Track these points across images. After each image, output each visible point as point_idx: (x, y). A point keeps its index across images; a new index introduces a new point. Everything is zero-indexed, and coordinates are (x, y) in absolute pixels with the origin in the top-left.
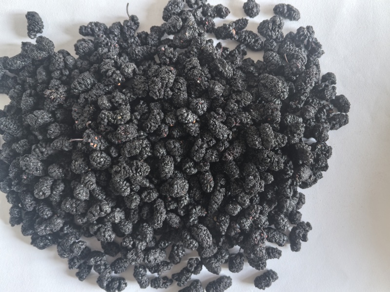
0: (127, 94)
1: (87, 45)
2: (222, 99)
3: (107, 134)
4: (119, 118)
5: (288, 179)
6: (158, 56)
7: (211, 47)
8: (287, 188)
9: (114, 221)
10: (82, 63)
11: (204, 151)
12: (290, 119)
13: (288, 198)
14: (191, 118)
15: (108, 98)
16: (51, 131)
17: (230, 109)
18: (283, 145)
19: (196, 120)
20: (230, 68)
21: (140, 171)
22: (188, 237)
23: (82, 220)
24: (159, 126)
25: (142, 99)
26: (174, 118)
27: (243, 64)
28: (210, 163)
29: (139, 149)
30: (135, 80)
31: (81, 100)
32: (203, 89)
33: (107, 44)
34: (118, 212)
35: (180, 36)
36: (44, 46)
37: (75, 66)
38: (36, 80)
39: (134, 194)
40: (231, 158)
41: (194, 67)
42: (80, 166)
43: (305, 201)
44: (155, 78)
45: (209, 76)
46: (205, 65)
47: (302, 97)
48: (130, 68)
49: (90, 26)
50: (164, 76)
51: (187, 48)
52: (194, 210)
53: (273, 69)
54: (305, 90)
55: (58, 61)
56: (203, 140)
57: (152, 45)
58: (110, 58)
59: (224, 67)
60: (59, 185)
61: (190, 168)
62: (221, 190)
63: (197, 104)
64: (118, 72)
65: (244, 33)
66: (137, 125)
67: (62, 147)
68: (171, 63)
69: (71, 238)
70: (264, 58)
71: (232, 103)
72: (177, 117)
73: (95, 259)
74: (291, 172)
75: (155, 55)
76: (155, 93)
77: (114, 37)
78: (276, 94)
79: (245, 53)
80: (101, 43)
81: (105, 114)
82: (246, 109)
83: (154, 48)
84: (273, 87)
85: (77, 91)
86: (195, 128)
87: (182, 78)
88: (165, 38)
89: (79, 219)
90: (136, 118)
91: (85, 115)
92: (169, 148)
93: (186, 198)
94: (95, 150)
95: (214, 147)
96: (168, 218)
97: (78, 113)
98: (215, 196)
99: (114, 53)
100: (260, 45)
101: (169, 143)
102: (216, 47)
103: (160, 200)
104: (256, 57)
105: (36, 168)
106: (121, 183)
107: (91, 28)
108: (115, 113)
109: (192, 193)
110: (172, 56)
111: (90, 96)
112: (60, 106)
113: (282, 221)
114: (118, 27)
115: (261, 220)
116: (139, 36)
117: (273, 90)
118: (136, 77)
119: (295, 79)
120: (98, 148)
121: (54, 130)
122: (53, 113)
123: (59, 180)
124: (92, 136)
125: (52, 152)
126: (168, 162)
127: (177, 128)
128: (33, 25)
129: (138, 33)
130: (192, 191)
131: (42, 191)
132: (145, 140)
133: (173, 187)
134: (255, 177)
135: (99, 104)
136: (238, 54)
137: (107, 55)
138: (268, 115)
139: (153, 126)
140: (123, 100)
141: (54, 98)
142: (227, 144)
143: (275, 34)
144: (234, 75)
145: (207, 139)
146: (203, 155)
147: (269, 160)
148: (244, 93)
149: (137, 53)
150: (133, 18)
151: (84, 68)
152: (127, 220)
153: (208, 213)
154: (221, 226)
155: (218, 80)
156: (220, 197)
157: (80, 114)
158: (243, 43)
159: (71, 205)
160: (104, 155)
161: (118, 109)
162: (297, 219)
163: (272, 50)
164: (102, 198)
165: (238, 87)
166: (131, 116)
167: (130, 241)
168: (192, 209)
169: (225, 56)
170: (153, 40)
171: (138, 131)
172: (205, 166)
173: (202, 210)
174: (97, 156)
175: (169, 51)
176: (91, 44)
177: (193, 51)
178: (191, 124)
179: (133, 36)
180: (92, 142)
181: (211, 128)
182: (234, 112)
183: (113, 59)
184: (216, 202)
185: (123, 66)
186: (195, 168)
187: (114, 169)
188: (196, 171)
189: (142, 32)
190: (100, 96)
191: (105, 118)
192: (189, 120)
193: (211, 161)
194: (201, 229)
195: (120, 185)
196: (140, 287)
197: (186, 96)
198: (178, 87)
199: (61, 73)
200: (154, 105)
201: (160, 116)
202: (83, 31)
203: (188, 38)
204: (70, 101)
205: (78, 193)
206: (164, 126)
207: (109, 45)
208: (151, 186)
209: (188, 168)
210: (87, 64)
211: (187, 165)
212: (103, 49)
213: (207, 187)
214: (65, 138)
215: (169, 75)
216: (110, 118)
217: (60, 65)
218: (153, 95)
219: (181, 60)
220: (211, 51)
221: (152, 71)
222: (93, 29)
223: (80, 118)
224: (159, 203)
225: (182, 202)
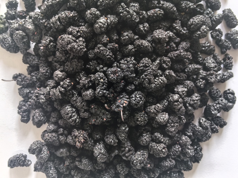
1: (37, 114)
3: (116, 92)
4: (102, 80)
9: (186, 91)
10: (53, 118)
14: (103, 20)
15: (84, 91)
16: (112, 141)
19: (104, 17)
22: (199, 33)
23: (184, 119)
24: (109, 49)
25: (85, 65)
28: (141, 9)
30: (69, 70)
31: (86, 115)
32: (77, 15)
33: (37, 96)
34: (178, 89)
35: (31, 34)
36: (38, 148)
37: (56, 123)
38: (67, 157)
39: (164, 74)
41: (59, 19)
42: (142, 117)
48: (58, 73)
49: (21, 113)
51: (42, 29)
52: (177, 27)
55: (50, 137)
58: (49, 92)
60: (156, 137)
62: (162, 3)
63: (91, 14)
64: (62, 83)
66: (108, 68)
67: (125, 132)
69: (197, 128)
72: (102, 33)
73: (213, 110)
76: (81, 49)
80: (36, 102)
85: (77, 120)
88: (33, 52)
89: (183, 122)
90: (102, 68)
91: (98, 112)
92: (128, 42)
94: (130, 102)
97: (97, 119)
98: (167, 7)
101: (124, 40)
103: (169, 55)
105: (142, 155)
106: (156, 83)
107: (23, 113)
108: (98, 84)
111: (82, 108)
112: (90, 135)
114: (23, 90)
116: (30, 73)
120: (128, 100)
121: (111, 140)
122: (96, 141)
123: (152, 136)
124: (118, 104)
125: (128, 143)
127: (111, 36)
128: (20, 161)
129: (28, 74)
131: (162, 150)
132: (120, 62)
135: (89, 99)
137: (47, 94)
139: (108, 53)
141: (84, 139)
145: (120, 10)
149: (45, 71)
150: (15, 78)
151: (57, 115)
152: (184, 83)
153: (178, 19)
154: (190, 7)
157: (98, 117)
159: (173, 127)
160: (133, 96)
161: (95, 82)
164: (166, 102)
166: (101, 72)
167: (200, 81)
168: (176, 29)
170: (34, 60)
171: (112, 67)
172: (143, 13)
173: (176, 23)
177: (44, 23)
178: (109, 21)
180: (123, 104)
183: (50, 89)
184: (172, 7)
185: (57, 79)
186: (144, 24)
191: (103, 92)
192: (105, 22)
194: (192, 22)
195: (158, 84)
196: (232, 78)
197: (84, 27)
198: (76, 32)
199: (62, 134)
200: (90, 54)
201: (101, 47)
202: (26, 118)
203: (33, 27)
204: (85, 127)
205: (164, 120)
206: (109, 46)
207: (38, 94)
208: (158, 59)
209: (144, 28)
210: (54, 113)
211: (142, 29)
212: (41, 98)
213: (160, 13)
214: (118, 130)
215: (65, 38)
216: (103, 88)
217: (55, 136)
218: (82, 51)
219: (52, 34)
220: (45, 6)
221: (61, 57)
222: (24, 110)
223: (101, 117)
224: (171, 55)
225: (171, 36)
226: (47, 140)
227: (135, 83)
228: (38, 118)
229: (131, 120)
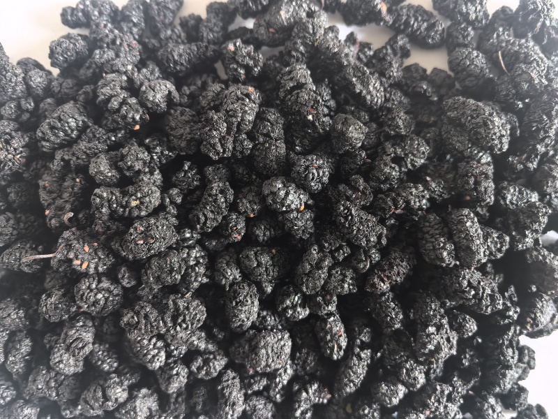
0: (155, 148)
1: (72, 45)
2: (364, 154)
3: (109, 239)
4: (134, 203)
5: (508, 327)
6: (223, 63)
7: (335, 41)
8: (507, 348)
9: (135, 418)
10: (61, 85)
11: (323, 274)
12: (511, 195)
13: (509, 367)
14: (295, 199)
15: (110, 159)
17: (383, 178)
18: (499, 256)
19: (306, 203)
20: (377, 84)
21: (184, 321)
23: (71, 412)
24: (224, 218)
25: (187, 158)
26: (257, 201)
27: (403, 77)
28: (339, 296)
29: (180, 273)
30: (171, 118)
31: (56, 165)
32: (319, 133)
33: (114, 42)
34: (144, 397)
37: (48, 91)
39: (175, 362)
40: (385, 287)
41: (300, 86)
42: (56, 308)
43: (534, 363)
44: (212, 114)
45: (332, 103)
46: (324, 81)
47: (538, 146)
48: (161, 91)
49: (82, 7)
50: (231, 107)
51: (283, 45)
52: (304, 394)
53: (470, 85)
54: (546, 132)
55: (10, 81)
56: (321, 249)
57: (209, 42)
58: (118, 71)
59: (365, 84)
60: (20, 341)
61: (294, 307)
62: (363, 355)
63: (307, 168)
64: (133, 101)
65: (405, 11)
66: (176, 217)
67: (20, 265)
68: (250, 79)
70: (450, 62)
71: (386, 165)
72: (262, 199)
74: (516, 312)
75: (216, 61)
76: (214, 146)
77: (131, 29)
78: (488, 142)
79: (406, 54)
80: (101, 40)
81: (101, 197)
82: (416, 176)
83: (212, 47)
84: (480, 127)
85: (48, 144)
86: (303, 223)
87: (273, 110)
88: (237, 27)
89: (65, 409)
90: (172, 202)
91: (66, 195)
92: (246, 267)
93: (285, 371)
94: (86, 275)
95: (347, 263)
96: (248, 408)
97: (50, 192)
98: (351, 368)
99: (127, 61)
100: (440, 35)
101: (247, 256)
102: (346, 41)
103: (231, 374)
104: (432, 62)
106: (145, 342)
107: (83, 11)
108: (124, 193)
109: (299, 358)
110: (251, 63)
111: (73, 154)
112: (15, 176)
113: (490, 412)
114: (138, 7)
115: (448, 413)
116: (184, 24)
117: (480, 133)
118: (172, 111)
119: (521, 106)
120: (92, 271)
123: (20, 331)
124: (77, 245)
126: (245, 297)
127: (264, 222)
129: (180, 18)
130: (298, 354)
132: (194, 248)
133: (256, 354)
134: (439, 327)
135: (90, 172)
136: (392, 56)
137: (112, 65)
138: (466, 190)
139: (210, 218)
140: (145, 163)
142: (376, 257)
143: (474, 8)
144: (387, 100)
145: (330, 244)
146: (323, 282)
147: (473, 292)
148: (412, 139)
149: (176, 58)
151: (66, 94)
152: (164, 412)
153: (333, 396)
155: (352, 113)
156: (359, 370)
157: (55, 195)
158: (402, 32)
159: (47, 383)
160: (105, 284)
161: (133, 184)
162: (521, 404)
163: (466, 46)
164: (111, 366)
165: (398, 127)
166: (163, 199)
168: (299, 391)
169: (365, 60)
170: (211, 30)
171: (179, 229)
172: (328, 303)
173: (320, 392)
174: (89, 288)
175: (244, 51)
176: (82, 43)
177: (297, 50)
178: (295, 214)
179: (171, 24)
180: (77, 259)
181: (341, 223)
182: (391, 184)
183: (125, 73)
184: (352, 381)
185: (144, 88)
186: (304, 307)
187: (125, 319)
188: (307, 312)
189: (190, 16)
190: (96, 154)
191: (102, 206)
192: (289, 206)
193: (340, 293)
195: (141, 347)
197: (283, 151)
198: (265, 131)
199: (19, 107)
200: (214, 171)
201: (225, 198)
202: (69, 18)
203: (286, 24)
204: (37, 165)
205: (59, 362)
206: (234, 217)
207: (118, 43)
208: (210, 347)
209: (290, 308)
210: (71, 86)
211: (288, 302)
212: (104, 52)
213: (332, 350)
214: (28, 245)
215: (243, 104)
216: (115, 206)
217: (16, 90)
218: (209, 150)
219: (272, 71)
220: (336, 50)
221: (208, 96)
222: (88, 11)
223: (54, 203)
224: (228, 380)
225: (278, 380)
226: (4, 73)
227: (144, 288)
228: (58, 48)
229: (57, 279)
